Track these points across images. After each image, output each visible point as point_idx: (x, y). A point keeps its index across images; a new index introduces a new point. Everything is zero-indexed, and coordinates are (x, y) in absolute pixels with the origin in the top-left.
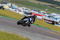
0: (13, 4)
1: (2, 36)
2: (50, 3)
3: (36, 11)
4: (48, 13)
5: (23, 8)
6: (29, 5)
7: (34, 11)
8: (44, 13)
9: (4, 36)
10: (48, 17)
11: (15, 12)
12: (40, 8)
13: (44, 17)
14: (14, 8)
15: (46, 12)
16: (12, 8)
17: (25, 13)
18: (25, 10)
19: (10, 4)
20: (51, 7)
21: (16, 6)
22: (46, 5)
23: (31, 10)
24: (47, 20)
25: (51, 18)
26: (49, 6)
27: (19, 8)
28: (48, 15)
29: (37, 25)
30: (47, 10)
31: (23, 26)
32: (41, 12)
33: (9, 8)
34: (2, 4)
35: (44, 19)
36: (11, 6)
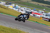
0: (16, 5)
1: (7, 31)
2: (47, 4)
3: (35, 10)
4: (46, 12)
5: (25, 8)
6: (30, 6)
7: (34, 10)
8: (42, 12)
9: (8, 31)
10: (45, 15)
11: (18, 11)
12: (39, 8)
13: (42, 16)
14: (17, 8)
15: (43, 12)
16: (16, 8)
17: (26, 12)
18: (26, 10)
19: (14, 5)
20: (48, 8)
21: (19, 6)
22: (43, 6)
23: (32, 10)
24: (45, 18)
25: (48, 16)
26: (47, 6)
27: (21, 8)
28: (45, 14)
29: (36, 22)
30: (44, 9)
31: (19, 21)
32: (40, 11)
33: (13, 8)
34: (7, 5)
35: (42, 17)
36: (15, 6)
